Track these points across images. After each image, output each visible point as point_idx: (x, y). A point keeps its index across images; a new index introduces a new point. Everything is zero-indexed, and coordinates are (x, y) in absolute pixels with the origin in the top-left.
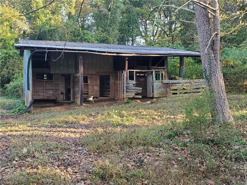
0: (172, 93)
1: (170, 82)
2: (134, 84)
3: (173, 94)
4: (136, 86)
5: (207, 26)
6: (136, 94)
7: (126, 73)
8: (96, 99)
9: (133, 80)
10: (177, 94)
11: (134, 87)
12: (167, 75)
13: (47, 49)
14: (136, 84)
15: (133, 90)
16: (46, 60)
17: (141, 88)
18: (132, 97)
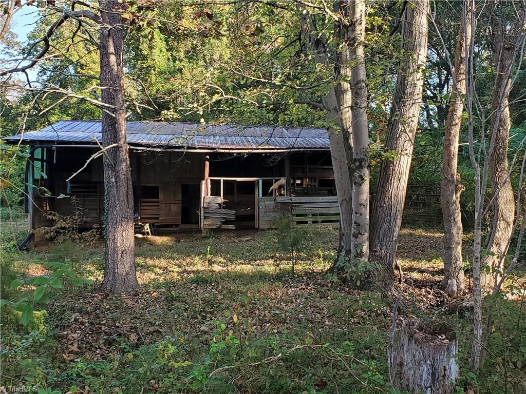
0: (297, 222)
1: (291, 200)
2: (220, 205)
3: (297, 224)
4: (224, 208)
5: (109, 133)
6: (223, 223)
7: (205, 184)
8: (176, 229)
9: (219, 195)
10: (306, 222)
11: (220, 208)
12: (288, 187)
13: (56, 143)
14: (224, 203)
15: (218, 214)
16: (55, 162)
17: (234, 212)
18: (215, 227)
